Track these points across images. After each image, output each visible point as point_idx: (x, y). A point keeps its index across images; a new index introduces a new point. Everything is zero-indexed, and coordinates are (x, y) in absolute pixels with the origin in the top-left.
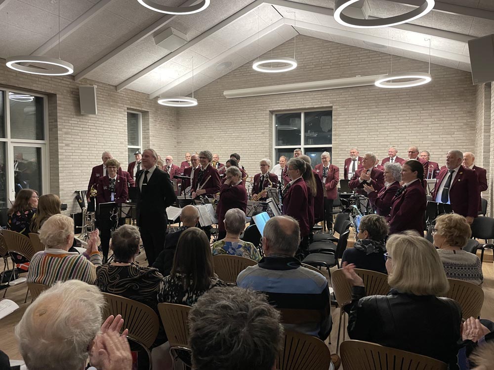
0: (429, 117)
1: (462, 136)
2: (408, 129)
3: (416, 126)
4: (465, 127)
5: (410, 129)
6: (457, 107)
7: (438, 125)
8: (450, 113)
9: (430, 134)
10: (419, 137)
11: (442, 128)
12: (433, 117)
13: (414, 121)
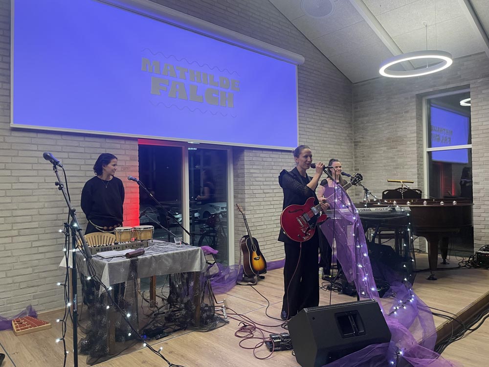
0: (327, 122)
1: (346, 148)
2: (313, 134)
3: (318, 131)
4: (348, 138)
5: (316, 134)
6: (342, 115)
7: (332, 133)
8: (339, 121)
9: (328, 143)
10: (322, 145)
11: (335, 137)
12: (329, 123)
13: (318, 124)
